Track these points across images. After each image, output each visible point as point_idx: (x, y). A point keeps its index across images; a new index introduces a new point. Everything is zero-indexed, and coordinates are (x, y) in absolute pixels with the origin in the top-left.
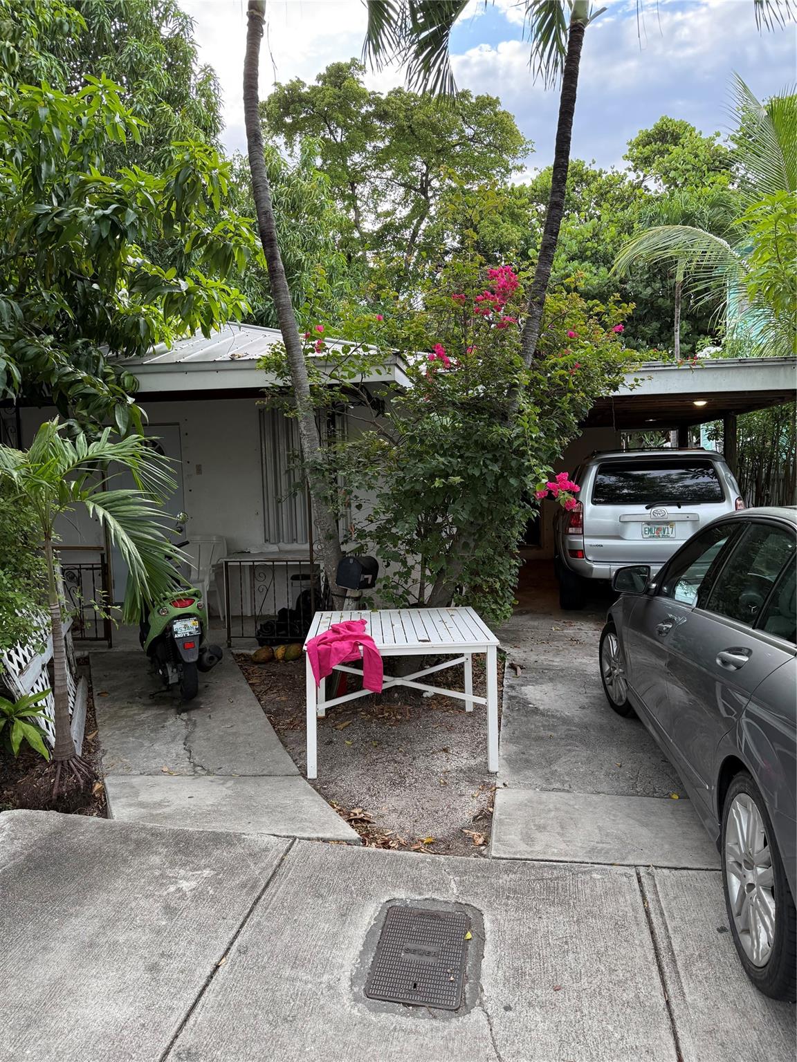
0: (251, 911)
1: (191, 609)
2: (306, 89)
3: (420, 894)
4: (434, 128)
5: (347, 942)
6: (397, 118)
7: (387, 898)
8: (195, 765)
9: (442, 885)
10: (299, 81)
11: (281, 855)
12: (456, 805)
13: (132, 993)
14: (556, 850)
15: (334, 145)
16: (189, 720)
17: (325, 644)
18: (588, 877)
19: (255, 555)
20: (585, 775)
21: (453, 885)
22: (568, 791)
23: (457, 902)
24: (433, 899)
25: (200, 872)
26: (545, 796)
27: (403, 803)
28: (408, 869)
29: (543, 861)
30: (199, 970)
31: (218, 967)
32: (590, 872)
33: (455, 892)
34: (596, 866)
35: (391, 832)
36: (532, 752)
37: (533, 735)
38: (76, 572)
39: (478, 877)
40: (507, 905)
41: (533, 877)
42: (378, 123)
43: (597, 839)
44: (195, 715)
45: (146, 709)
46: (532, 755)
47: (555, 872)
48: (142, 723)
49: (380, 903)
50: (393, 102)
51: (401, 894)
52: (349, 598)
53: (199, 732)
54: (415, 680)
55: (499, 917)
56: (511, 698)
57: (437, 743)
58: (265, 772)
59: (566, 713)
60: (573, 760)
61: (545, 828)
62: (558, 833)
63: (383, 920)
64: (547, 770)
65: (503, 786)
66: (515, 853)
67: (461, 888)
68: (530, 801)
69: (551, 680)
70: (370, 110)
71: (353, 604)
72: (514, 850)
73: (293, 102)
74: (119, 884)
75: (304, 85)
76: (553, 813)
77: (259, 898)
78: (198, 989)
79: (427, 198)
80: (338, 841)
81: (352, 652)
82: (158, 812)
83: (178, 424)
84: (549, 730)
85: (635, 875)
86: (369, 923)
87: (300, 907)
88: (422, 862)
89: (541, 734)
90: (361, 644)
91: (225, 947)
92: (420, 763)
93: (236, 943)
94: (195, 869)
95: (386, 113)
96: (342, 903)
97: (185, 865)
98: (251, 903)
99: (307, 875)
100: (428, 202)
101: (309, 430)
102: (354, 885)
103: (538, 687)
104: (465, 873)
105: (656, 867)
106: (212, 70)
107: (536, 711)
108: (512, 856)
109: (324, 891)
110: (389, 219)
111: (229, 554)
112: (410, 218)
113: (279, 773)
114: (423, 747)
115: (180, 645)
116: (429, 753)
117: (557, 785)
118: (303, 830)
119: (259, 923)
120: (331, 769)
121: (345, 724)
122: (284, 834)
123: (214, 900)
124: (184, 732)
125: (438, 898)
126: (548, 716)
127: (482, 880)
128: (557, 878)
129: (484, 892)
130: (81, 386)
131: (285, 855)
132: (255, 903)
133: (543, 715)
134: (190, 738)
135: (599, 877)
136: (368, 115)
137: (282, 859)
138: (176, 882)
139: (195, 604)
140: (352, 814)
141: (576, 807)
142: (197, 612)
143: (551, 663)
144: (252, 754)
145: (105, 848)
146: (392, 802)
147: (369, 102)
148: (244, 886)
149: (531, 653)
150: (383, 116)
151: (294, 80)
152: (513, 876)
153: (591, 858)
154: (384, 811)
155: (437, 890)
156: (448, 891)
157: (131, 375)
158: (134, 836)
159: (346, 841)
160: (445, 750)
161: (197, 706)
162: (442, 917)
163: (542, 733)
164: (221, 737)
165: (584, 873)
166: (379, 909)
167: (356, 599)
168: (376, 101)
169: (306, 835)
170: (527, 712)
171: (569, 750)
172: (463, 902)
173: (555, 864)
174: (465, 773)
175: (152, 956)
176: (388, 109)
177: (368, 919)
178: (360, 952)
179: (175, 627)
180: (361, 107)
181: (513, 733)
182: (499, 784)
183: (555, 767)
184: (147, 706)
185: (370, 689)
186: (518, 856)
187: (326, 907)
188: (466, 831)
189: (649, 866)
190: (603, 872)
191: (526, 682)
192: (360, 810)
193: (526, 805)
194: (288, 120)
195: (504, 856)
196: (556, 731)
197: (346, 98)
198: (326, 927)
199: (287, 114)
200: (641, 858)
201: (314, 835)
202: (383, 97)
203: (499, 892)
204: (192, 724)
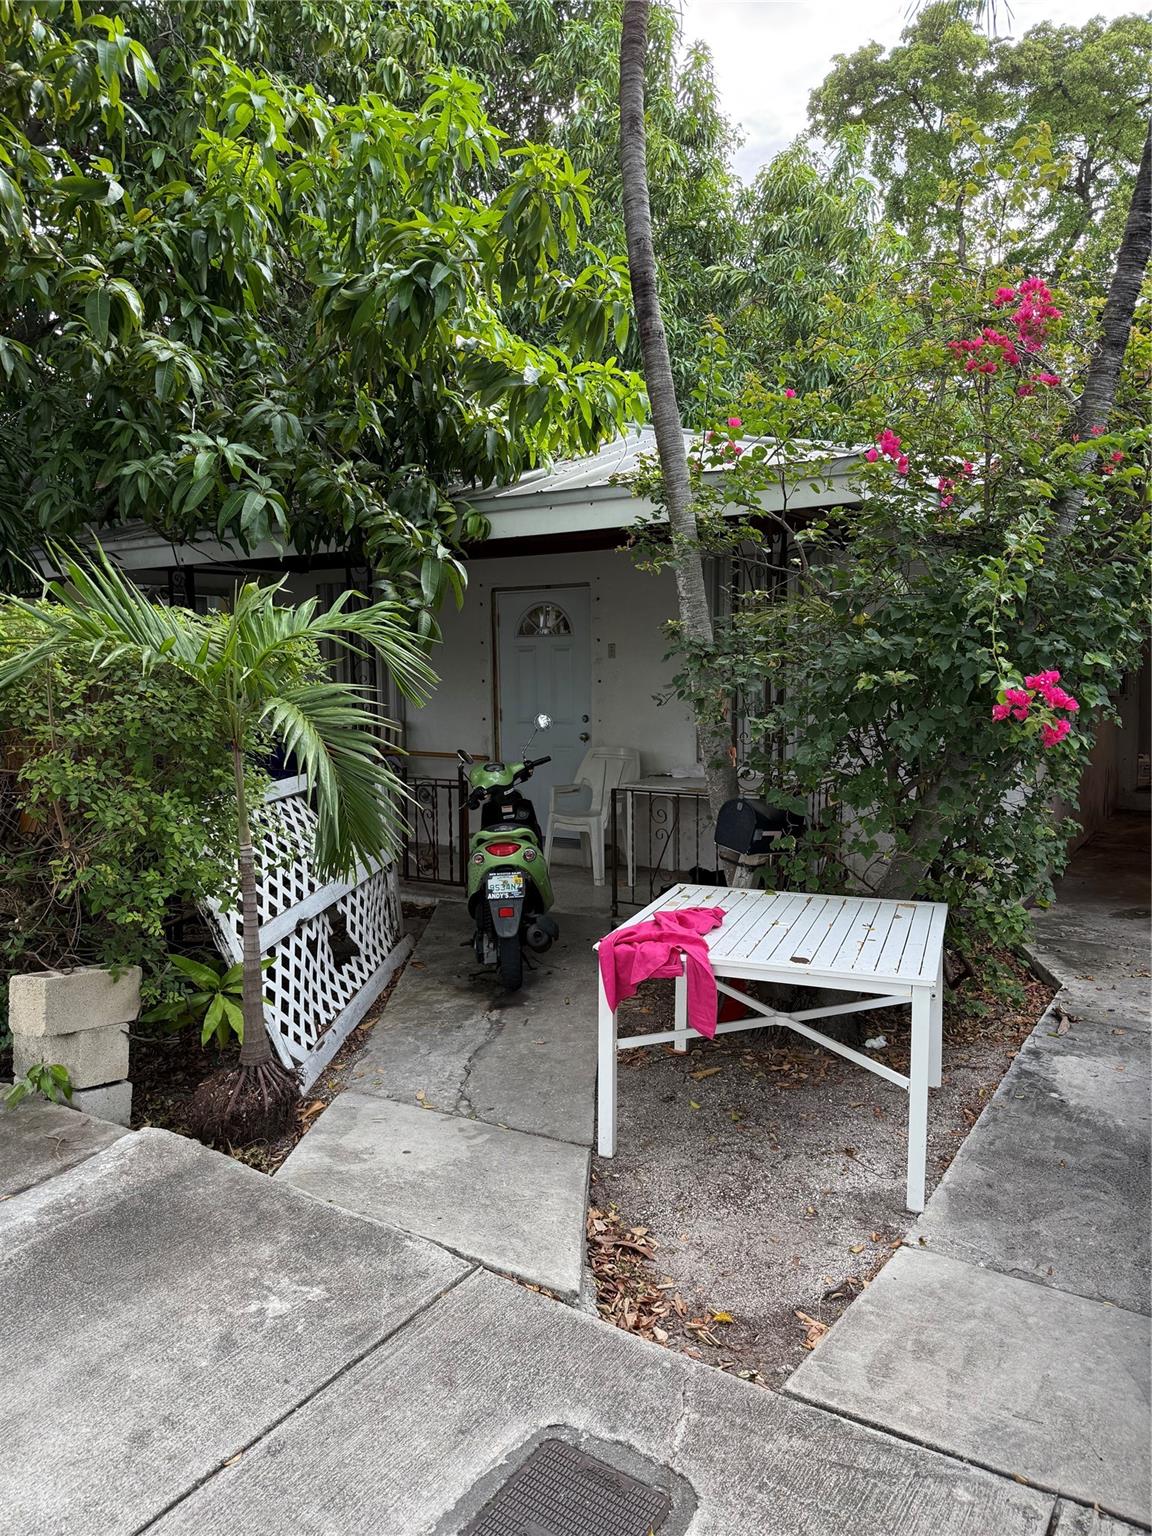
0: (334, 1378)
1: (513, 859)
2: (885, 56)
3: (613, 1429)
4: (1101, 79)
5: (435, 1486)
6: (1036, 75)
7: (552, 1420)
8: (463, 1098)
9: (658, 1422)
10: (874, 45)
11: (438, 1291)
12: (811, 1261)
13: (85, 1472)
14: (916, 1409)
15: (927, 137)
16: (498, 1021)
17: (630, 943)
18: (944, 1490)
19: (679, 780)
20: (1093, 1254)
21: (681, 1429)
22: (1041, 1282)
23: (666, 1465)
24: (630, 1447)
25: (307, 1289)
26: (983, 1281)
27: (721, 1235)
28: (622, 1373)
29: (875, 1426)
30: (196, 1463)
31: (223, 1466)
32: (952, 1481)
33: (676, 1443)
34: (974, 1470)
35: (671, 1285)
36: (1008, 1186)
37: (1030, 1153)
38: (430, 789)
39: (733, 1424)
40: (751, 1501)
41: (834, 1458)
42: (1006, 89)
43: (1021, 1406)
44: (510, 1016)
45: (455, 996)
46: (1005, 1192)
47: (883, 1459)
48: (437, 1016)
49: (536, 1426)
50: (1029, 50)
51: (581, 1419)
52: (742, 865)
53: (499, 1046)
54: (806, 1023)
55: (722, 1523)
56: (1024, 1074)
57: (841, 1136)
58: (545, 1131)
59: (1120, 1122)
60: (1085, 1218)
61: (931, 1353)
62: (950, 1372)
63: (521, 1461)
64: (1020, 1229)
65: (917, 1243)
66: (831, 1395)
67: (690, 1439)
68: (946, 1286)
69: (1123, 1050)
70: (991, 68)
71: (748, 877)
72: (837, 1385)
73: (863, 79)
74: (194, 1279)
75: (880, 49)
76: (972, 1324)
77: (362, 1358)
78: (172, 1498)
79: (1087, 201)
80: (540, 1287)
81: (668, 963)
82: (342, 1168)
83: (587, 584)
84: (1065, 1149)
85: (1047, 1516)
86: (494, 1461)
87: (406, 1396)
88: (655, 1364)
89: (1044, 1154)
90: (684, 952)
91: (256, 1434)
92: (791, 1168)
93: (273, 1434)
94: (304, 1283)
95: (1017, 70)
96: (475, 1408)
97: (296, 1270)
98: (343, 1364)
99: (454, 1338)
100: (1089, 206)
101: (690, 591)
102: (515, 1378)
103: (1088, 1062)
104: (714, 1410)
105: (1104, 1513)
106: (705, 48)
107: (1060, 1108)
108: (822, 1399)
109: (460, 1376)
110: (1021, 244)
111: (642, 776)
112: (1054, 236)
113: (563, 1136)
114: (814, 1138)
115: (494, 910)
116: (816, 1152)
117: (1025, 1264)
118: (502, 1252)
119: (328, 1406)
120: (645, 1146)
121: (708, 1072)
122: (469, 1252)
123: (296, 1344)
124: (481, 1039)
125: (637, 1445)
126: (1079, 1120)
127: (737, 1433)
128: (880, 1474)
129: (724, 1461)
130: (384, 533)
131: (446, 1291)
132: (348, 1367)
133: (1069, 1117)
134: (481, 1053)
135: (966, 1497)
136: (990, 78)
137: (438, 1297)
138: (266, 1297)
139: (521, 852)
140: (629, 1236)
141: (1031, 1320)
142: (522, 863)
143: (1140, 1018)
144: (546, 1095)
145: (217, 1216)
146: (705, 1229)
147: (989, 56)
148: (349, 1330)
149: (1111, 994)
150: (1012, 75)
151: (866, 44)
152: (796, 1442)
153: (975, 1448)
154: (682, 1244)
155: (647, 1429)
156: (663, 1438)
157: (480, 514)
158: (264, 1205)
159: (552, 1290)
160: (849, 1152)
161: (519, 1004)
162: (625, 1488)
163: (1049, 1153)
164: (522, 1057)
165: (941, 1479)
166: (528, 1437)
167: (752, 869)
168: (1003, 53)
169: (497, 1263)
170: (1039, 1107)
171: (1086, 1198)
172: (678, 1470)
173: (893, 1440)
174: (862, 1201)
175: (153, 1416)
176: (1022, 62)
177: (497, 1450)
178: (446, 1513)
179: (491, 883)
180: (975, 67)
181: (991, 1144)
182: (912, 1238)
183: (1040, 1226)
184: (460, 991)
185: (699, 1030)
186: (833, 1403)
187: (444, 1407)
188: (801, 1315)
189: (1090, 1505)
190: (981, 1490)
191: (1071, 1048)
192: (645, 1230)
193: (932, 1294)
194: (856, 111)
195: (806, 1395)
196: (1075, 1152)
197: (949, 56)
198: (421, 1443)
199: (852, 102)
200: (1084, 1481)
201: (510, 1267)
202: (1013, 45)
203: (754, 1470)
204: (498, 1027)
